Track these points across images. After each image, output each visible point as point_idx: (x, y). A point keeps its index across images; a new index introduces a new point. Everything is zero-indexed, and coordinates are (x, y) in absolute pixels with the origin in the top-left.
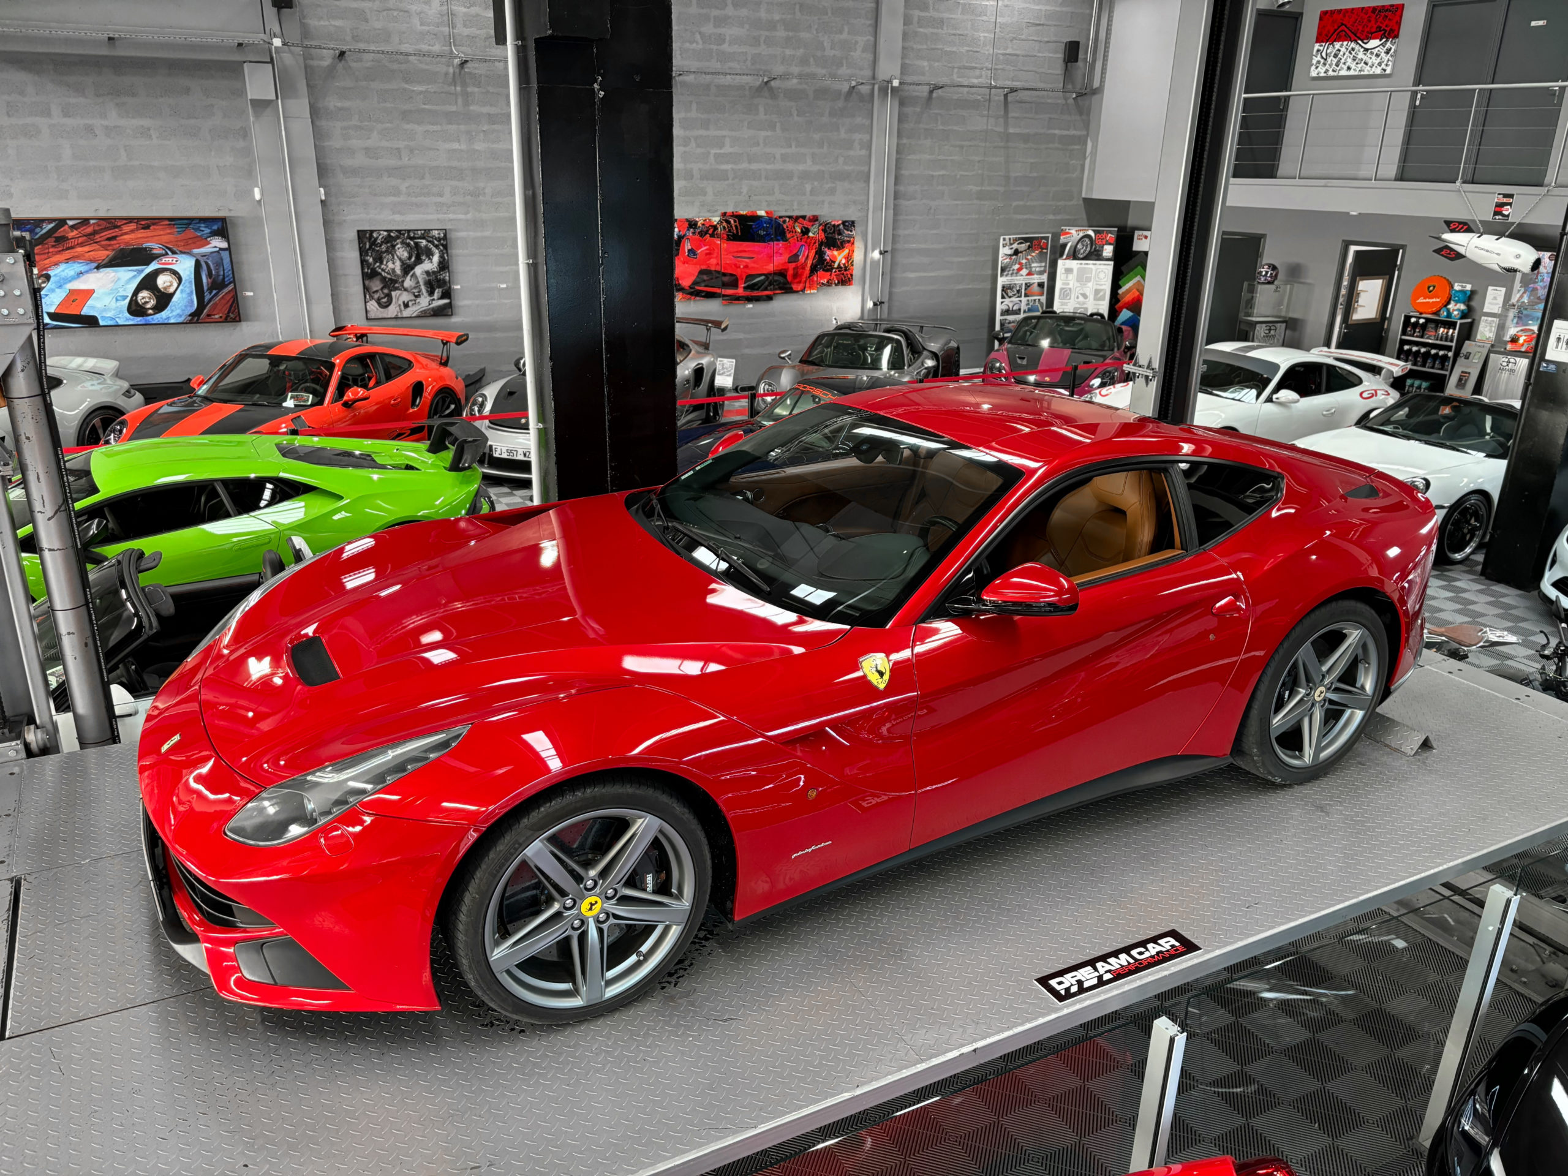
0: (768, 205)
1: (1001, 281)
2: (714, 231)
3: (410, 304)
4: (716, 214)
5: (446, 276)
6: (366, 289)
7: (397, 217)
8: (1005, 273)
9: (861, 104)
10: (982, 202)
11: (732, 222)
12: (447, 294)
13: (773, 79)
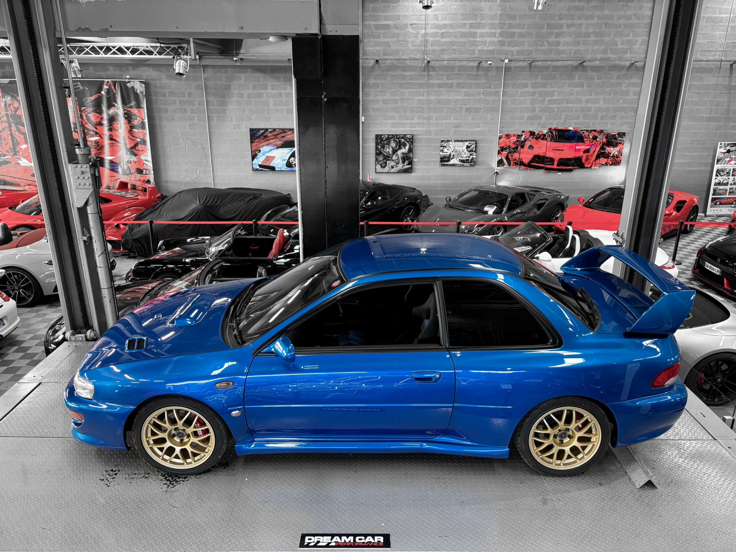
0: (575, 124)
1: (716, 167)
2: (544, 137)
3: (394, 167)
4: (546, 129)
5: (411, 155)
6: (377, 160)
7: (393, 129)
8: (719, 163)
9: (637, 72)
10: (709, 123)
11: (554, 132)
12: (410, 163)
13: (584, 62)
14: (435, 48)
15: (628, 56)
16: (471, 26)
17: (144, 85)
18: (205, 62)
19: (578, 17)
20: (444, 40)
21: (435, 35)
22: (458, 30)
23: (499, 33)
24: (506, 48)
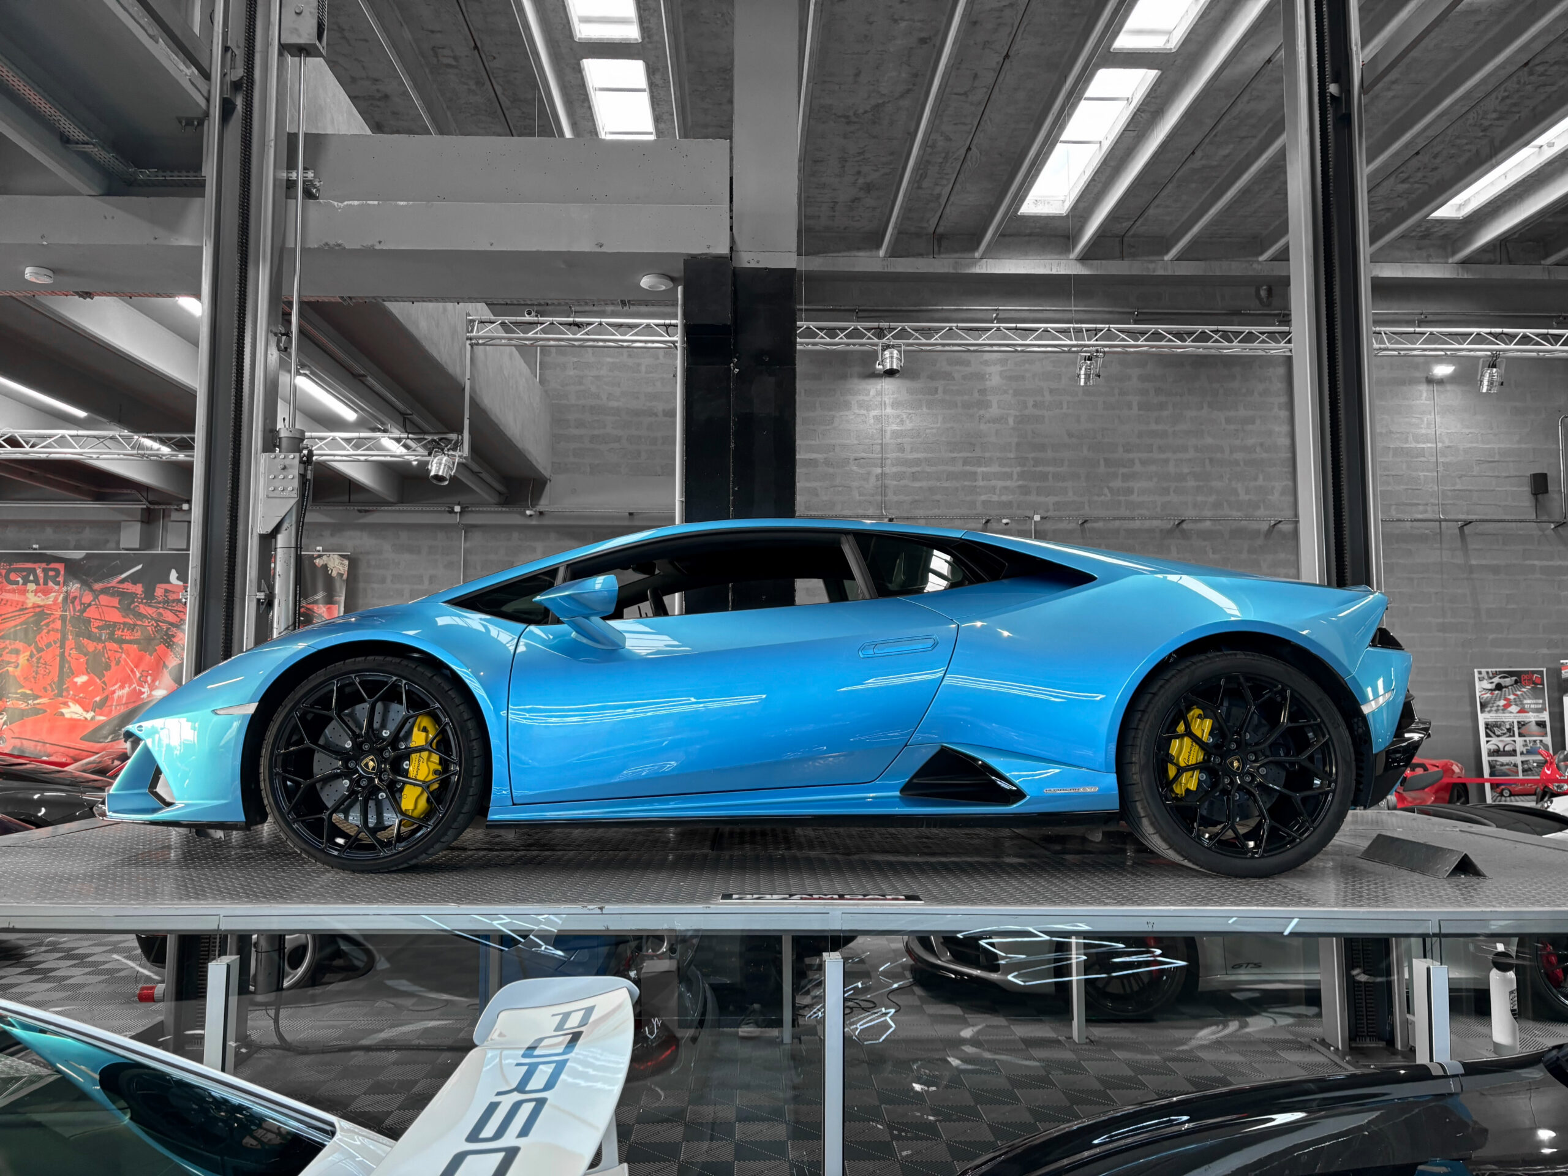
1: (1483, 719)
8: (1488, 709)
9: (1284, 542)
10: (1446, 634)
13: (1183, 521)
14: (902, 498)
15: (1261, 512)
16: (966, 462)
17: (346, 562)
18: (470, 519)
19: (1160, 448)
20: (917, 484)
21: (899, 476)
22: (941, 468)
23: (1018, 473)
24: (1033, 498)
